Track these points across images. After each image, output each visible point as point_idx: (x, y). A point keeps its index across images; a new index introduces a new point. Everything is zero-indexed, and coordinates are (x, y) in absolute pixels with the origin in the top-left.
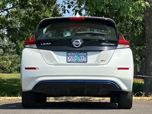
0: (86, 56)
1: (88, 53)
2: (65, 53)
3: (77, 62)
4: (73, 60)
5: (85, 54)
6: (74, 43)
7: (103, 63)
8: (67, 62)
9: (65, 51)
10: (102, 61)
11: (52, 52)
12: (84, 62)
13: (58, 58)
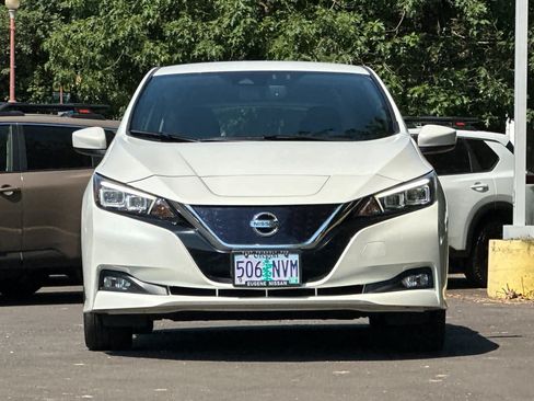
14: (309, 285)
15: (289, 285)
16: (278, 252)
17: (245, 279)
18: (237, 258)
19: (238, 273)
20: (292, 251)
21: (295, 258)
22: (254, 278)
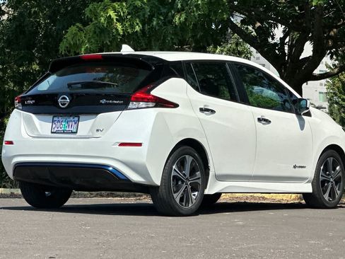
0: (77, 123)
1: (82, 117)
2: (50, 117)
3: (64, 133)
4: (59, 129)
5: (76, 119)
6: (60, 100)
7: (98, 134)
8: (52, 133)
9: (50, 113)
10: (98, 130)
11: (33, 116)
12: (72, 133)
13: (40, 125)
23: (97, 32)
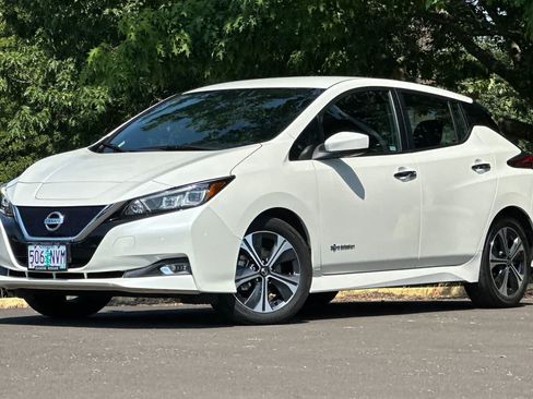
14: (71, 271)
15: (60, 270)
16: (53, 243)
17: (35, 264)
18: (30, 248)
19: (30, 259)
20: (62, 243)
21: (63, 248)
22: (39, 264)
23: (130, 54)
